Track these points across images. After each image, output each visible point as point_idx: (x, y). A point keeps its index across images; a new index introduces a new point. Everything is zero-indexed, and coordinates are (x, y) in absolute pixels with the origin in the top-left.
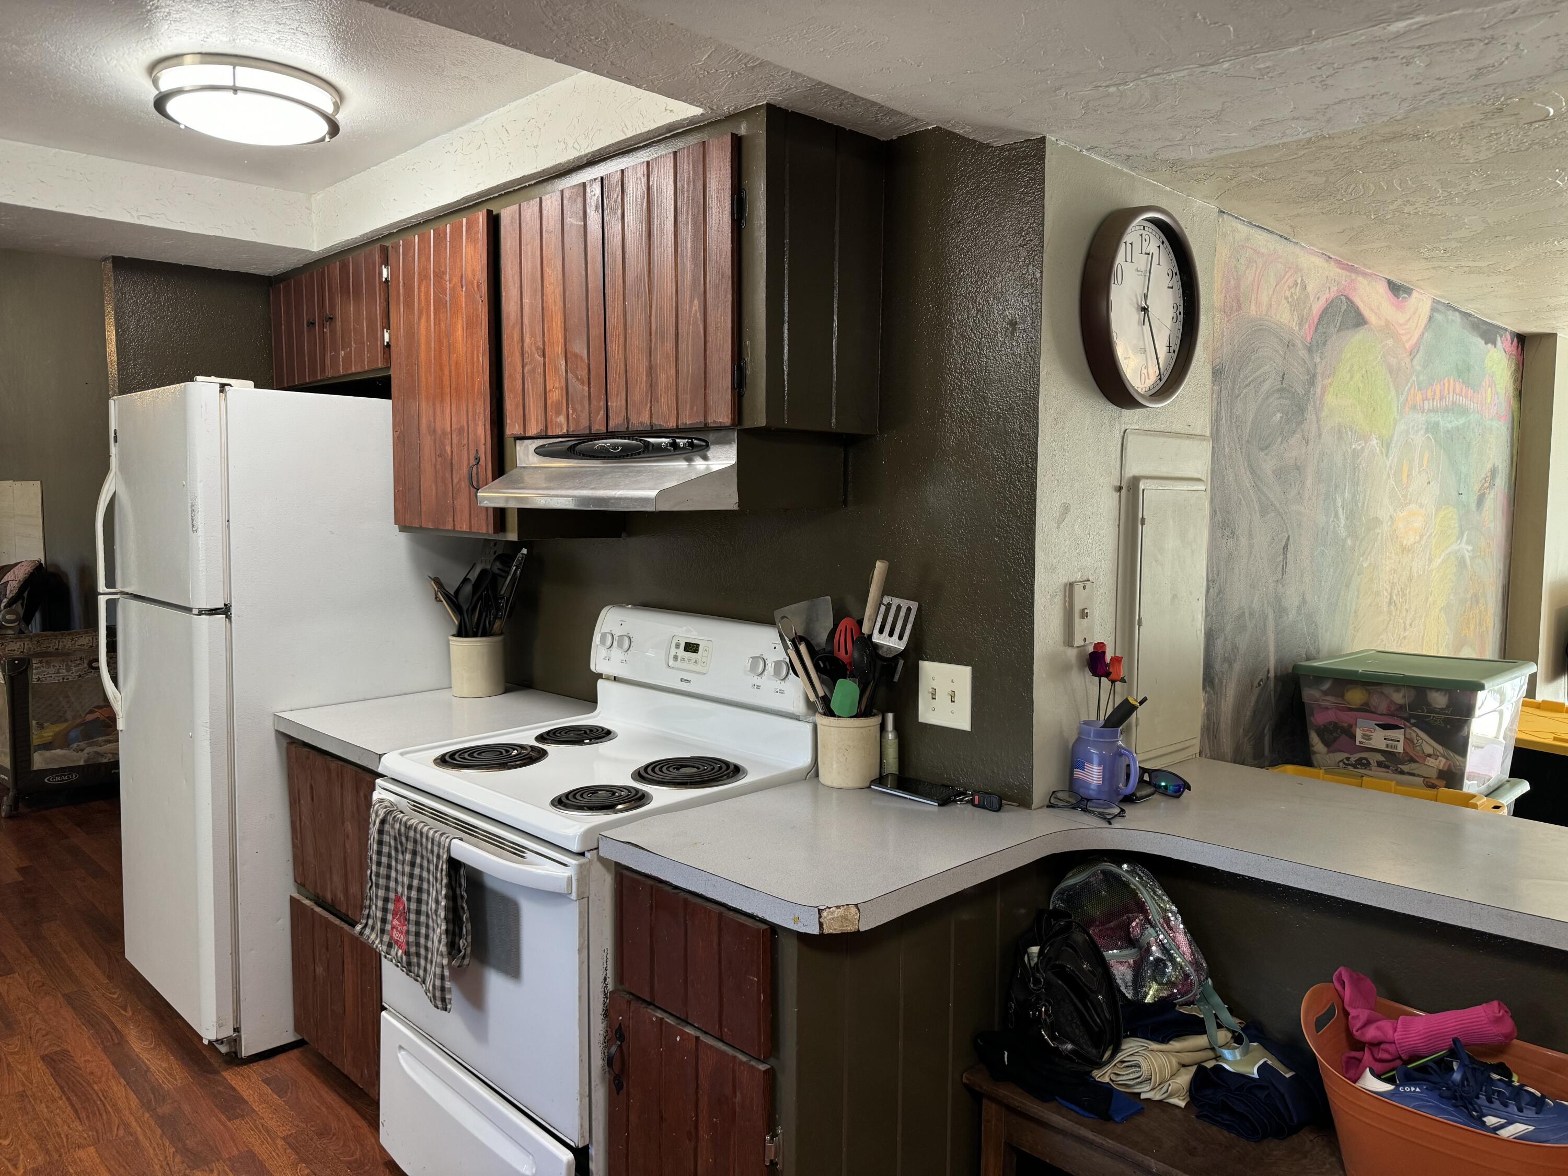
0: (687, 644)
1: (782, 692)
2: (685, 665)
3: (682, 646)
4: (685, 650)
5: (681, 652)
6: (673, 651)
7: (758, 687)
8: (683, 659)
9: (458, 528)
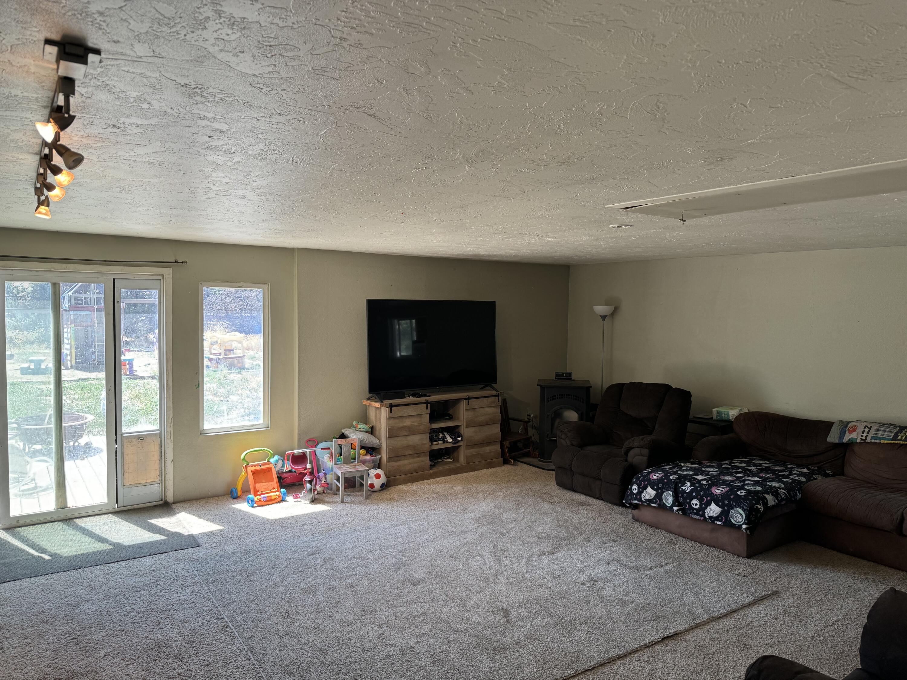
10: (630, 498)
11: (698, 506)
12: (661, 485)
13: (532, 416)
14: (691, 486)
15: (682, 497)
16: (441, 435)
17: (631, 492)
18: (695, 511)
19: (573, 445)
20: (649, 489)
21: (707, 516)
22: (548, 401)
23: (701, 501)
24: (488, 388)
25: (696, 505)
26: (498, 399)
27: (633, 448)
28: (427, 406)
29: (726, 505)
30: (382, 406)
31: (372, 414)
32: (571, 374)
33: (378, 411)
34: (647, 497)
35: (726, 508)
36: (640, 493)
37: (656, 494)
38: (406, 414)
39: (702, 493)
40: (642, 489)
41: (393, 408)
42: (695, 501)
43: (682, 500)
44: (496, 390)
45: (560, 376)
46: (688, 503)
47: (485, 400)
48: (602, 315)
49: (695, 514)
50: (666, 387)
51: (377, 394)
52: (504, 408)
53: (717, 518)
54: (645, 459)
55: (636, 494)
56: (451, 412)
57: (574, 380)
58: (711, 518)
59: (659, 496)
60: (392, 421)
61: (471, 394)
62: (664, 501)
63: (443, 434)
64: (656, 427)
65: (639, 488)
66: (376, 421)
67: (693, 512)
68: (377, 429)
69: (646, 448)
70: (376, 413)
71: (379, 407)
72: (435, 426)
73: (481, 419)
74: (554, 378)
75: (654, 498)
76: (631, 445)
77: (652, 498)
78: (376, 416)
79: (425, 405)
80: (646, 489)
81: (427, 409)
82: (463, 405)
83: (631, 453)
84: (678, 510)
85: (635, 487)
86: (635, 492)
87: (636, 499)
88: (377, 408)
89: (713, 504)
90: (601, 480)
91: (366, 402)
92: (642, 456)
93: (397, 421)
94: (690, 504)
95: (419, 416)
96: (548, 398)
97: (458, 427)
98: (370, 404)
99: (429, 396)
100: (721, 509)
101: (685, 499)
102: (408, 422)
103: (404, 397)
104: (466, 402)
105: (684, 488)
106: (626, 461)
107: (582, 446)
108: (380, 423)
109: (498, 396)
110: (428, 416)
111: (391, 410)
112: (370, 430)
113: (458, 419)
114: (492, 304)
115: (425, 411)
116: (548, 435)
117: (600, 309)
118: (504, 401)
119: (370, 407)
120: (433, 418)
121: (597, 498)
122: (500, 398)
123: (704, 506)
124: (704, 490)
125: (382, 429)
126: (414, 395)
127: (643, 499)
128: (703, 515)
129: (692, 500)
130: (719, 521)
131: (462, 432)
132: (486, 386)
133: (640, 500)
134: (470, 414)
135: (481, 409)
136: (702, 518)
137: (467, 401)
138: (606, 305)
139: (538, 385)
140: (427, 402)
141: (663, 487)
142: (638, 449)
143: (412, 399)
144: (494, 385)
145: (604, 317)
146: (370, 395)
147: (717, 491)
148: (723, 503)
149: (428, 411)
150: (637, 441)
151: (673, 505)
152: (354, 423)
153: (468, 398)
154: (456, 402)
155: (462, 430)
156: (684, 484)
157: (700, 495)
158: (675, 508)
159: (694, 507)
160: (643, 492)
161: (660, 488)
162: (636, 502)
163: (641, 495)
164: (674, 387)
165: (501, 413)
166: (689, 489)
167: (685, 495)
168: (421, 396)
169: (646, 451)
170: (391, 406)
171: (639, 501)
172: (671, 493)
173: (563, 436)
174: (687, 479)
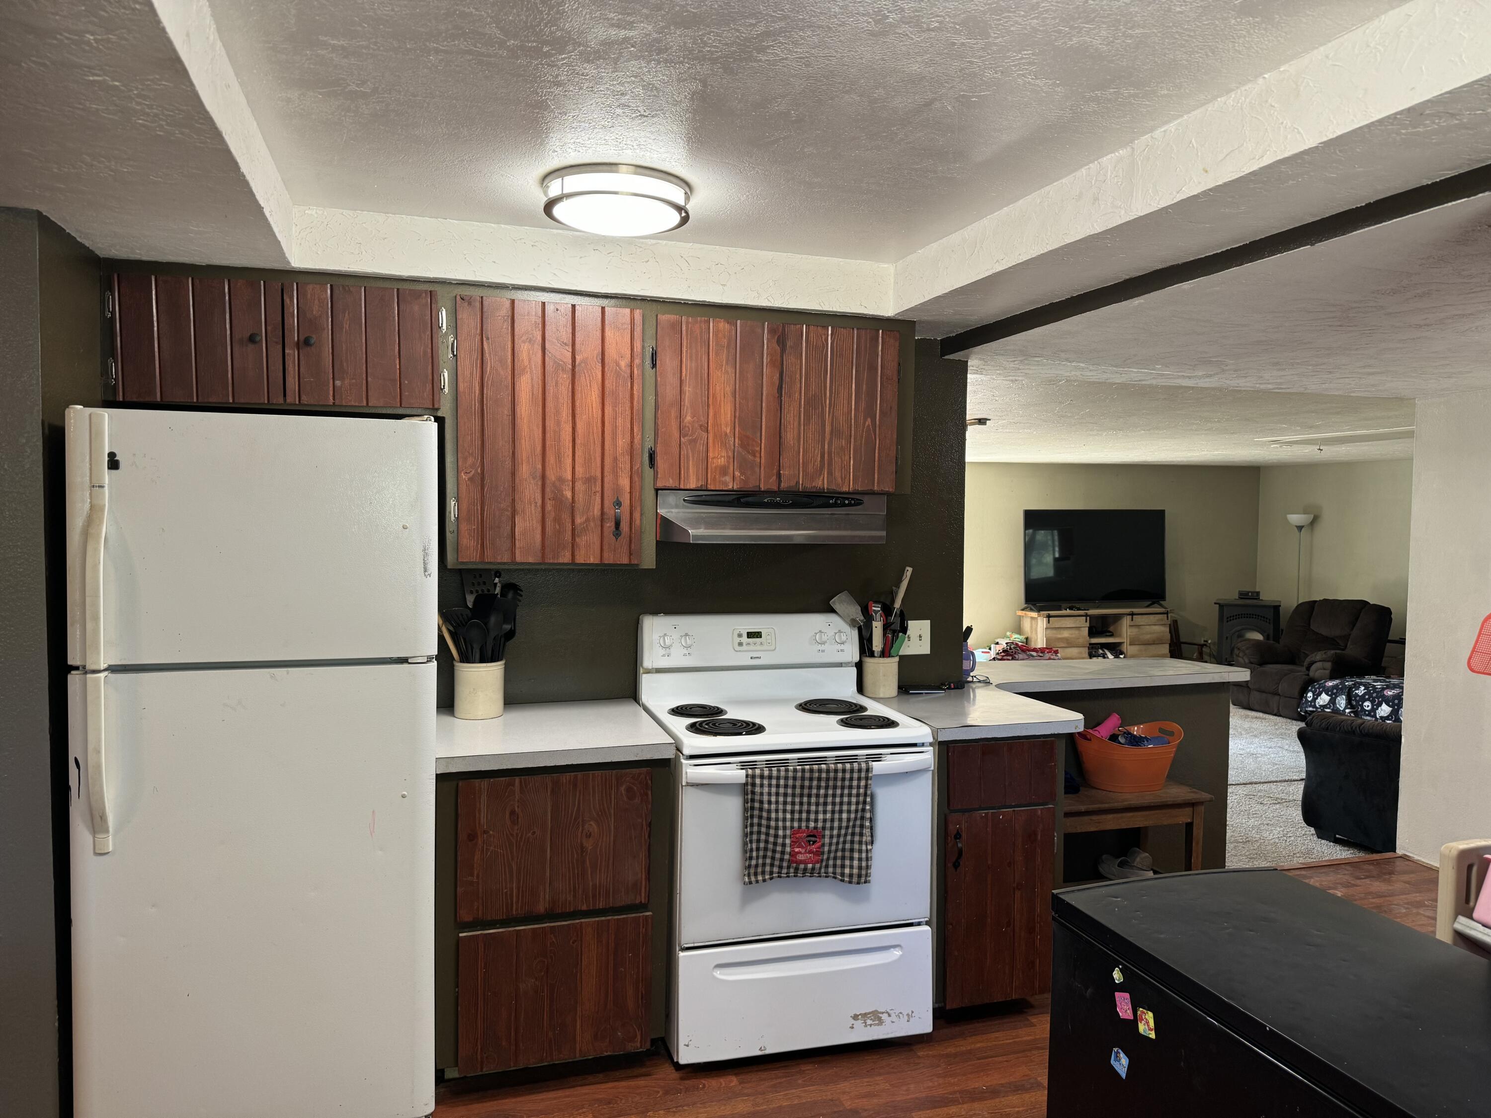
0: (748, 633)
1: (842, 651)
2: (752, 647)
3: (745, 635)
4: (748, 637)
5: (745, 639)
6: (738, 640)
7: (823, 651)
8: (749, 644)
9: (577, 561)
10: (1305, 705)
11: (1370, 708)
12: (1335, 691)
13: (1209, 642)
14: (1364, 690)
15: (1355, 700)
16: (1101, 651)
17: (1306, 700)
18: (1367, 713)
19: (1252, 663)
20: (1324, 696)
21: (1378, 717)
22: (1228, 621)
23: (1372, 702)
24: (1156, 605)
25: (1368, 706)
26: (1168, 617)
27: (1316, 662)
28: (1086, 619)
29: (1396, 705)
30: (1039, 616)
31: (1027, 625)
32: (1258, 593)
33: (1033, 622)
34: (1321, 703)
35: (1396, 707)
36: (1314, 699)
37: (1330, 699)
38: (1064, 626)
39: (1374, 695)
40: (1317, 695)
41: (1050, 619)
42: (1367, 703)
43: (1355, 703)
44: (1166, 608)
45: (1243, 595)
46: (1360, 705)
47: (1152, 617)
48: (1298, 525)
49: (1367, 715)
50: (1364, 603)
51: (1034, 605)
52: (1174, 628)
53: (1387, 718)
54: (1328, 672)
55: (1311, 702)
56: (1111, 629)
57: (1262, 600)
58: (1381, 717)
59: (1333, 701)
60: (1049, 631)
61: (1136, 610)
62: (1338, 706)
63: (1104, 651)
64: (1349, 644)
65: (1314, 695)
66: (1032, 632)
67: (1365, 713)
68: (1033, 640)
69: (1328, 661)
70: (1031, 624)
71: (1037, 616)
72: (1095, 640)
73: (1148, 637)
74: (1237, 598)
75: (1328, 704)
76: (1313, 659)
77: (1326, 703)
78: (1031, 627)
79: (1084, 618)
80: (1320, 695)
81: (1086, 622)
82: (1126, 621)
83: (1314, 667)
84: (1349, 713)
85: (1310, 694)
86: (1310, 699)
87: (1310, 706)
88: (1032, 618)
89: (1384, 704)
90: (1279, 695)
91: (1020, 613)
92: (1324, 669)
93: (1054, 632)
94: (1362, 706)
95: (1078, 628)
96: (1228, 618)
97: (1120, 644)
98: (1025, 614)
99: (1088, 610)
100: (1391, 709)
101: (1357, 702)
102: (1066, 634)
103: (1061, 610)
104: (1129, 617)
105: (1357, 692)
106: (1308, 675)
107: (1261, 664)
108: (1036, 633)
109: (1167, 613)
110: (1087, 629)
111: (1049, 620)
112: (1025, 640)
113: (1120, 636)
114: (1162, 512)
115: (1083, 625)
116: (1226, 659)
117: (1295, 519)
118: (1175, 622)
119: (1024, 618)
120: (1092, 633)
121: (1275, 715)
122: (1169, 615)
123: (1375, 707)
124: (1377, 692)
125: (1039, 640)
126: (1071, 608)
127: (1317, 706)
128: (1375, 716)
129: (1364, 702)
130: (1389, 720)
131: (1125, 651)
132: (1153, 603)
133: (1315, 706)
134: (1135, 631)
135: (1148, 627)
136: (1374, 719)
137: (1131, 616)
138: (1304, 514)
139: (1215, 603)
140: (1086, 615)
141: (1336, 693)
142: (1321, 663)
143: (1068, 612)
144: (1162, 602)
145: (1300, 528)
146: (1026, 605)
147: (1389, 693)
148: (1393, 702)
149: (1088, 624)
150: (1319, 656)
151: (1346, 708)
152: (1008, 634)
153: (1132, 614)
154: (1117, 618)
155: (1124, 648)
156: (1358, 688)
157: (1372, 697)
158: (1347, 711)
159: (1366, 708)
160: (1317, 698)
161: (1334, 694)
162: (1311, 709)
163: (1315, 702)
164: (1371, 603)
165: (1170, 632)
166: (1363, 692)
167: (1358, 698)
168: (1079, 609)
169: (1328, 665)
170: (1049, 617)
171: (1313, 708)
172: (1344, 697)
173: (1241, 655)
174: (1361, 685)
